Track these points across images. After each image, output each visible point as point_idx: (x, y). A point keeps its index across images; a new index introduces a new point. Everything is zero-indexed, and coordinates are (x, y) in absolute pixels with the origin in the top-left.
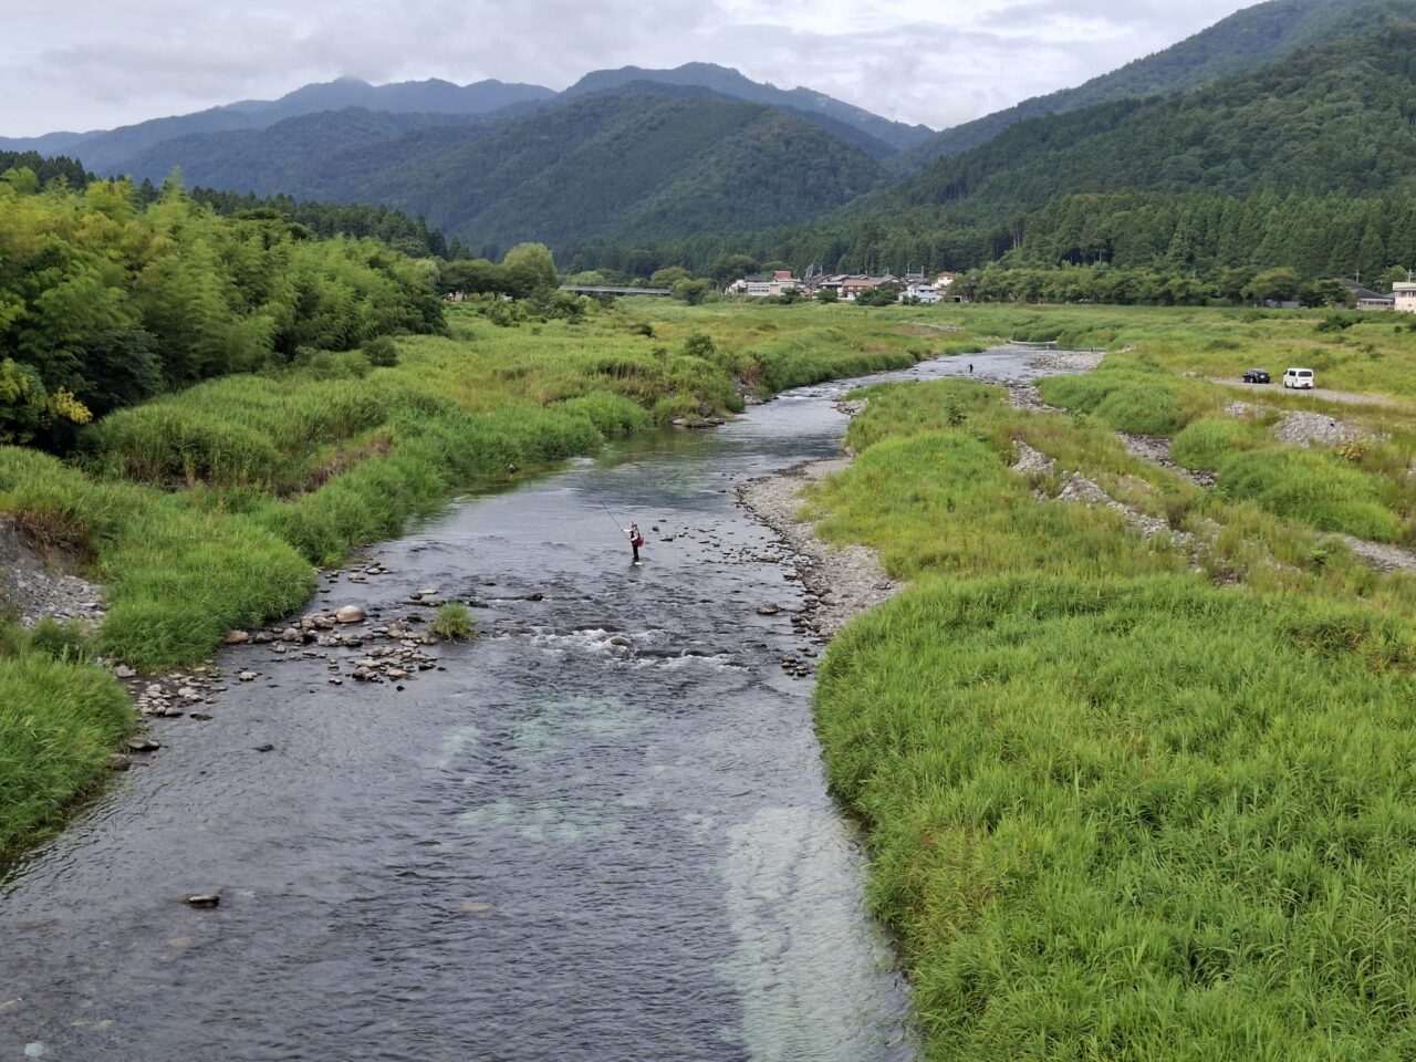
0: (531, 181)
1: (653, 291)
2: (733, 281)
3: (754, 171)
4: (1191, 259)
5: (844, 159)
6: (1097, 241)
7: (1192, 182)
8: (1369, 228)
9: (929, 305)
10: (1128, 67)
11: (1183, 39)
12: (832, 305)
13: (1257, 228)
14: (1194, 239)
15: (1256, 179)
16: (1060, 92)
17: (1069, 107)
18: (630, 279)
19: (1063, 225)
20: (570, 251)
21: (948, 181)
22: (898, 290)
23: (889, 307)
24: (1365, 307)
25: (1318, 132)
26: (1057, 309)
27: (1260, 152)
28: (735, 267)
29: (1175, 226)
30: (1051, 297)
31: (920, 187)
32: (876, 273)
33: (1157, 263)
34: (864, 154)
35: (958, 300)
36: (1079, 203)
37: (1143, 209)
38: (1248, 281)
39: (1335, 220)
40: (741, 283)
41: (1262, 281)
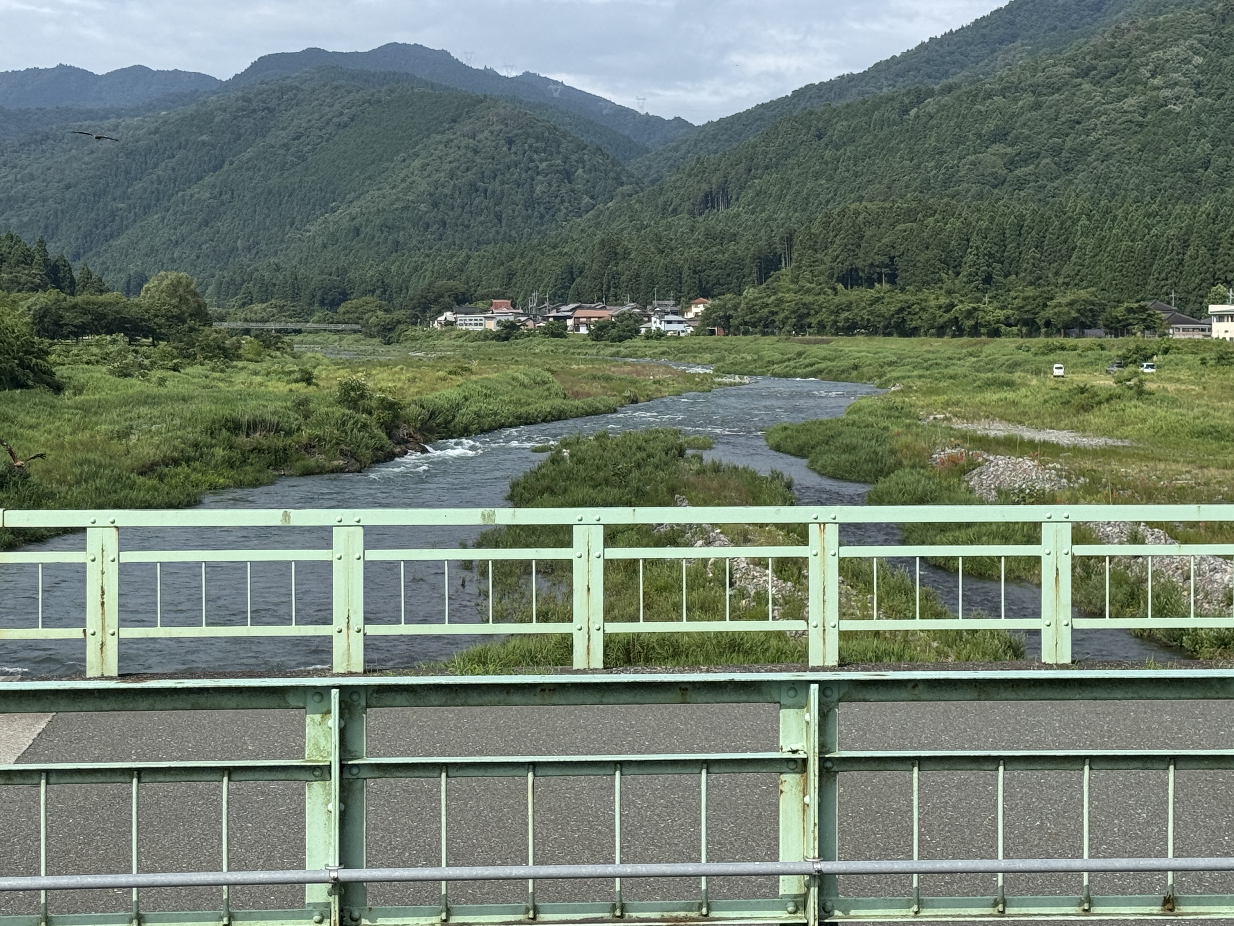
0: (189, 192)
1: (341, 327)
2: (440, 313)
3: (470, 175)
4: (988, 279)
5: (582, 161)
6: (879, 259)
7: (995, 187)
8: (1194, 239)
9: (678, 338)
10: (923, 46)
11: (987, 13)
12: (559, 341)
13: (1065, 242)
14: (991, 255)
15: (1070, 182)
16: (842, 77)
17: (851, 97)
18: (311, 313)
19: (837, 240)
20: (238, 280)
21: (705, 187)
22: (641, 322)
23: (628, 343)
24: (1177, 335)
25: (1141, 125)
26: (827, 342)
27: (1072, 150)
28: (442, 296)
29: (968, 240)
30: (822, 328)
31: (671, 195)
32: (618, 301)
33: (948, 284)
34: (606, 156)
35: (712, 332)
36: (857, 213)
37: (931, 220)
38: (1045, 305)
39: (1153, 231)
40: (448, 315)
41: (1060, 305)
